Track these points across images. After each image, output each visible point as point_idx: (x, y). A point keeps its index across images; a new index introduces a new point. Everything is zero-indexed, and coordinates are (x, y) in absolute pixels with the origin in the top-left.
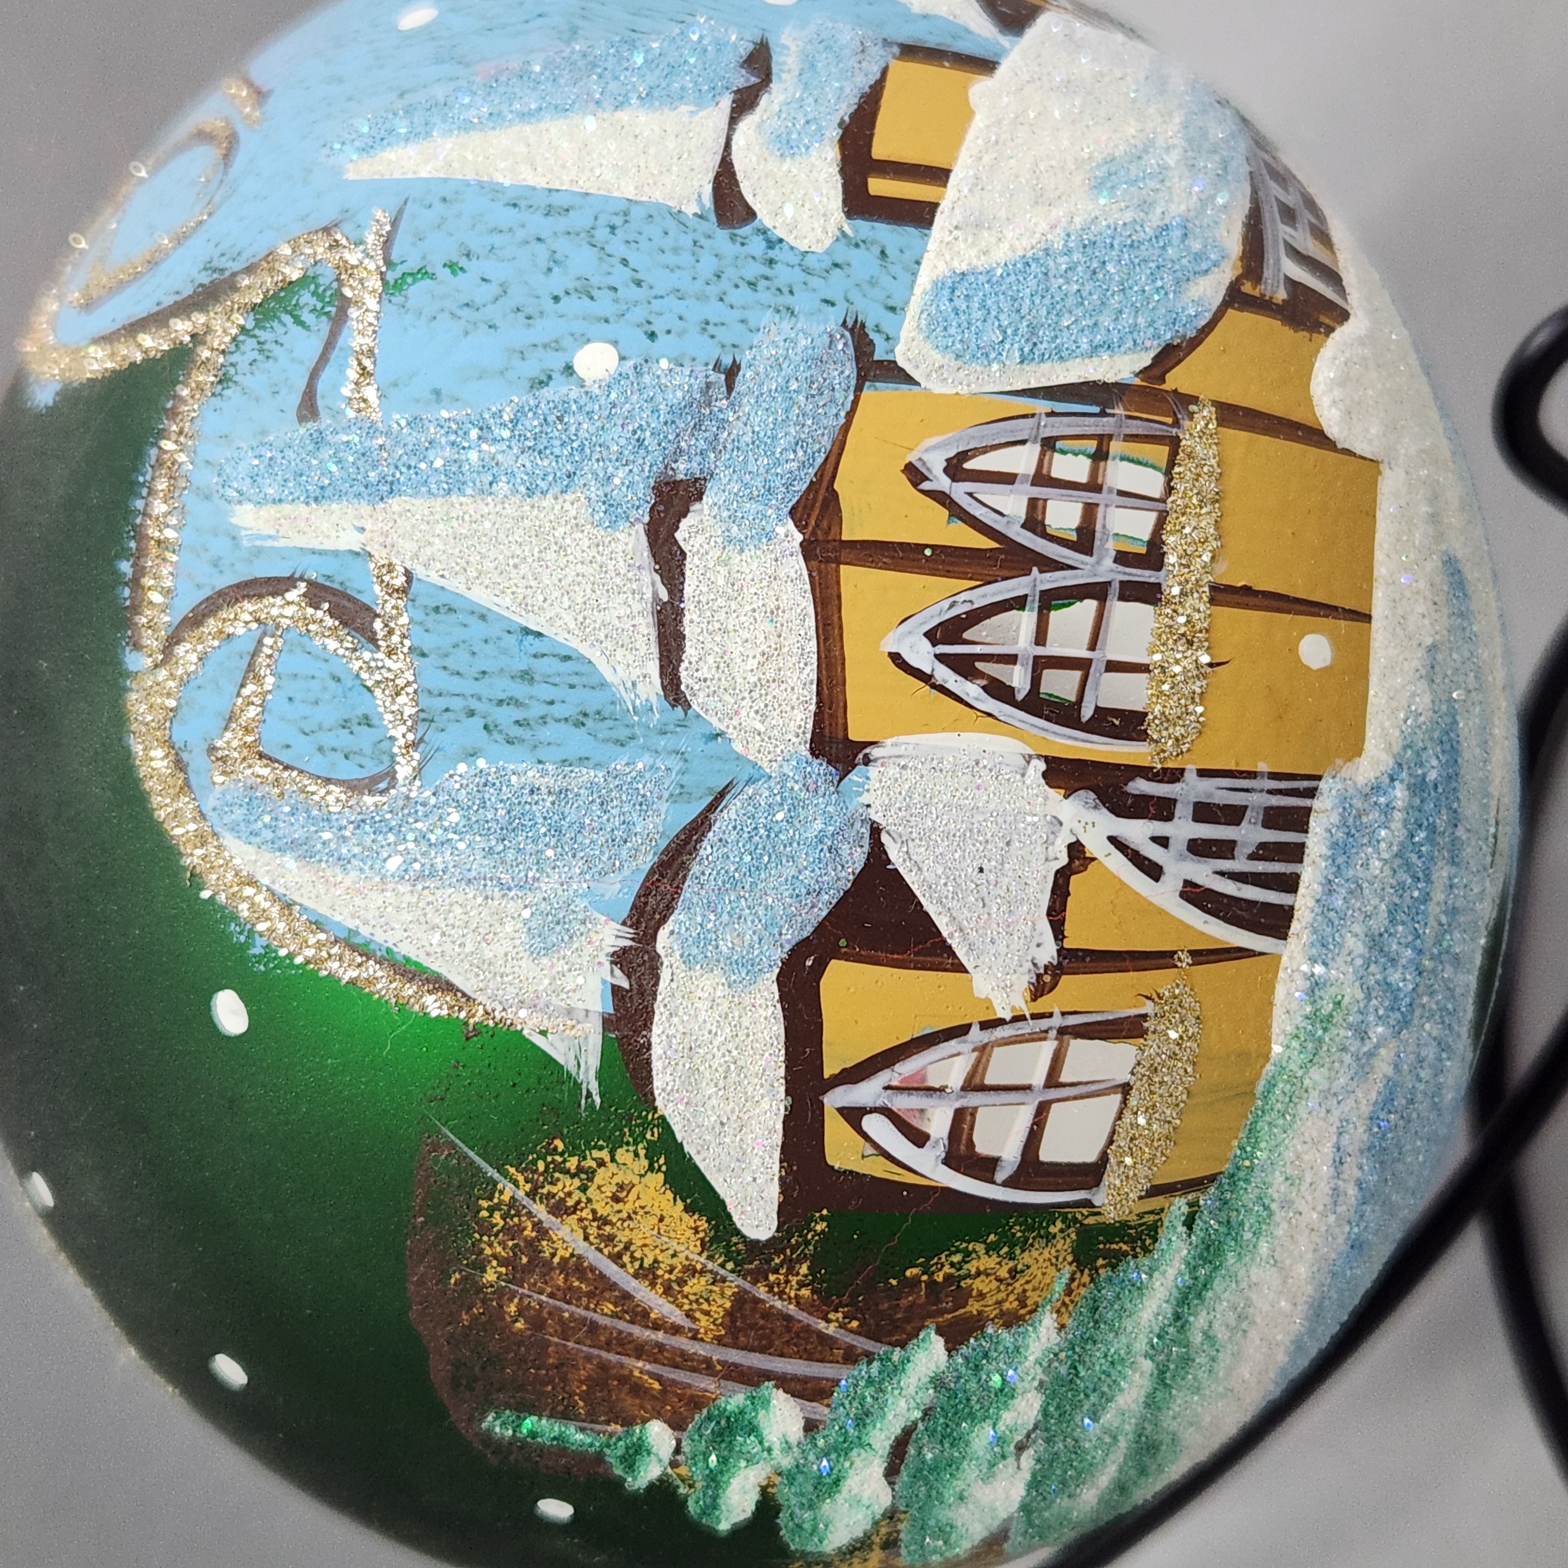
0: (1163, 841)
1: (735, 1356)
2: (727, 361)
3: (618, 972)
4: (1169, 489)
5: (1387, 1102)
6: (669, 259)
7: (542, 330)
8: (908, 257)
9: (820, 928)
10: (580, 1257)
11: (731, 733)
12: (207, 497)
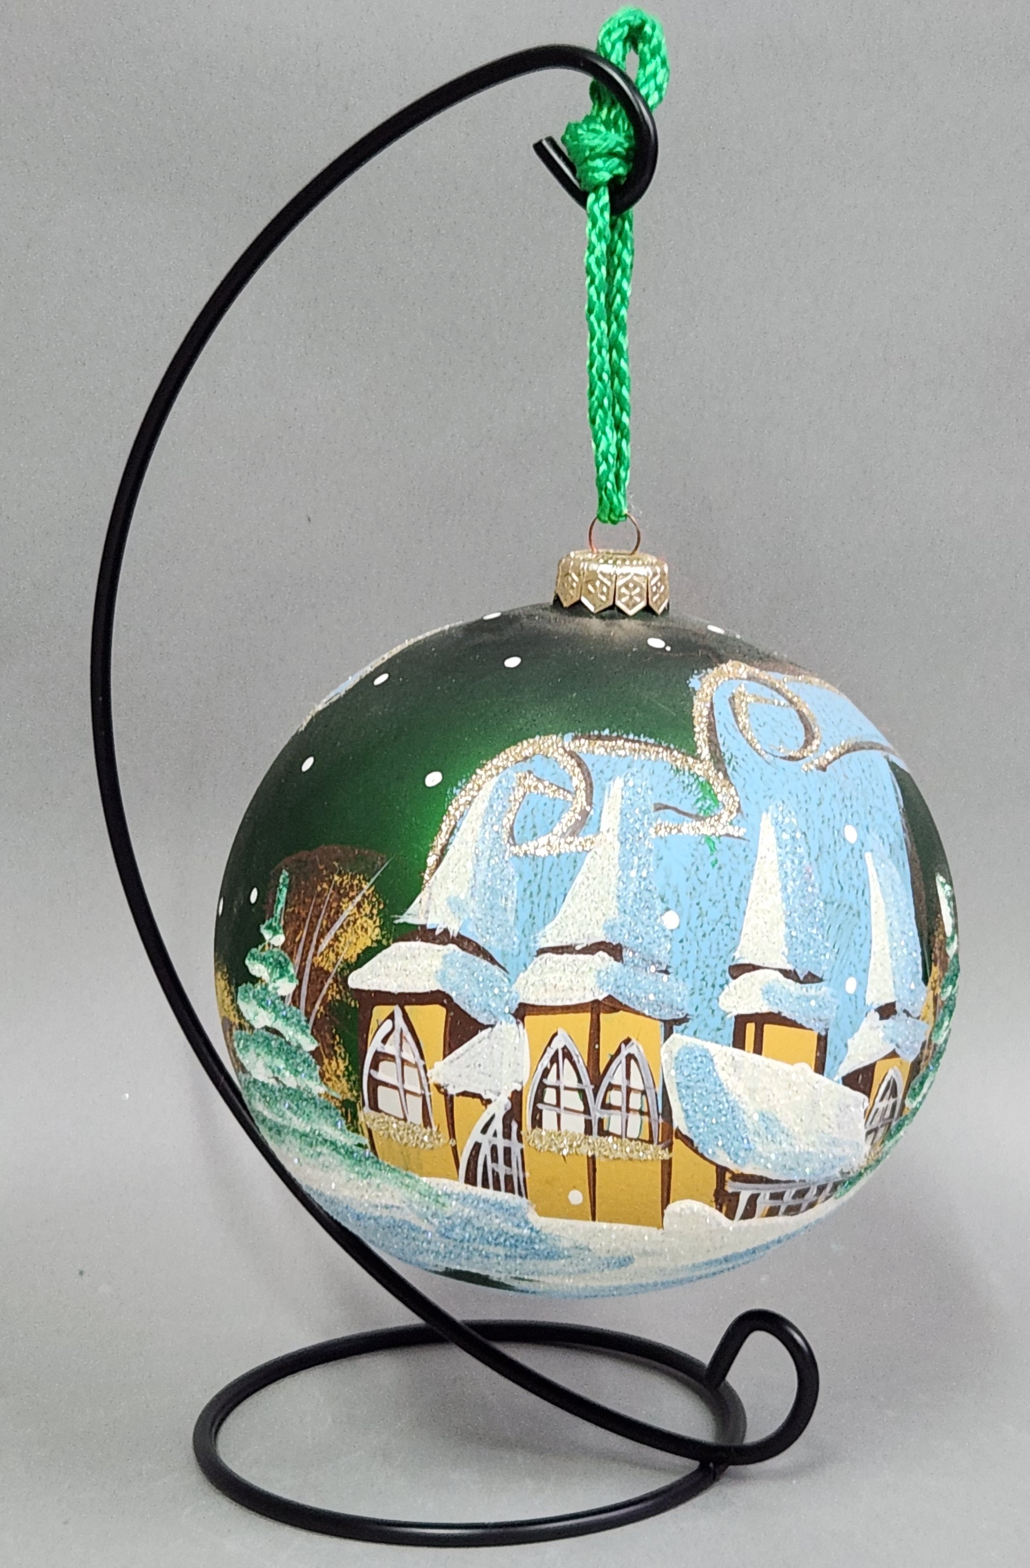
0: (495, 1135)
1: (307, 970)
2: (670, 970)
3: (442, 930)
4: (631, 1140)
5: (413, 1228)
6: (714, 947)
7: (685, 900)
8: (719, 1039)
9: (457, 1005)
10: (342, 913)
11: (526, 973)
12: (629, 767)
